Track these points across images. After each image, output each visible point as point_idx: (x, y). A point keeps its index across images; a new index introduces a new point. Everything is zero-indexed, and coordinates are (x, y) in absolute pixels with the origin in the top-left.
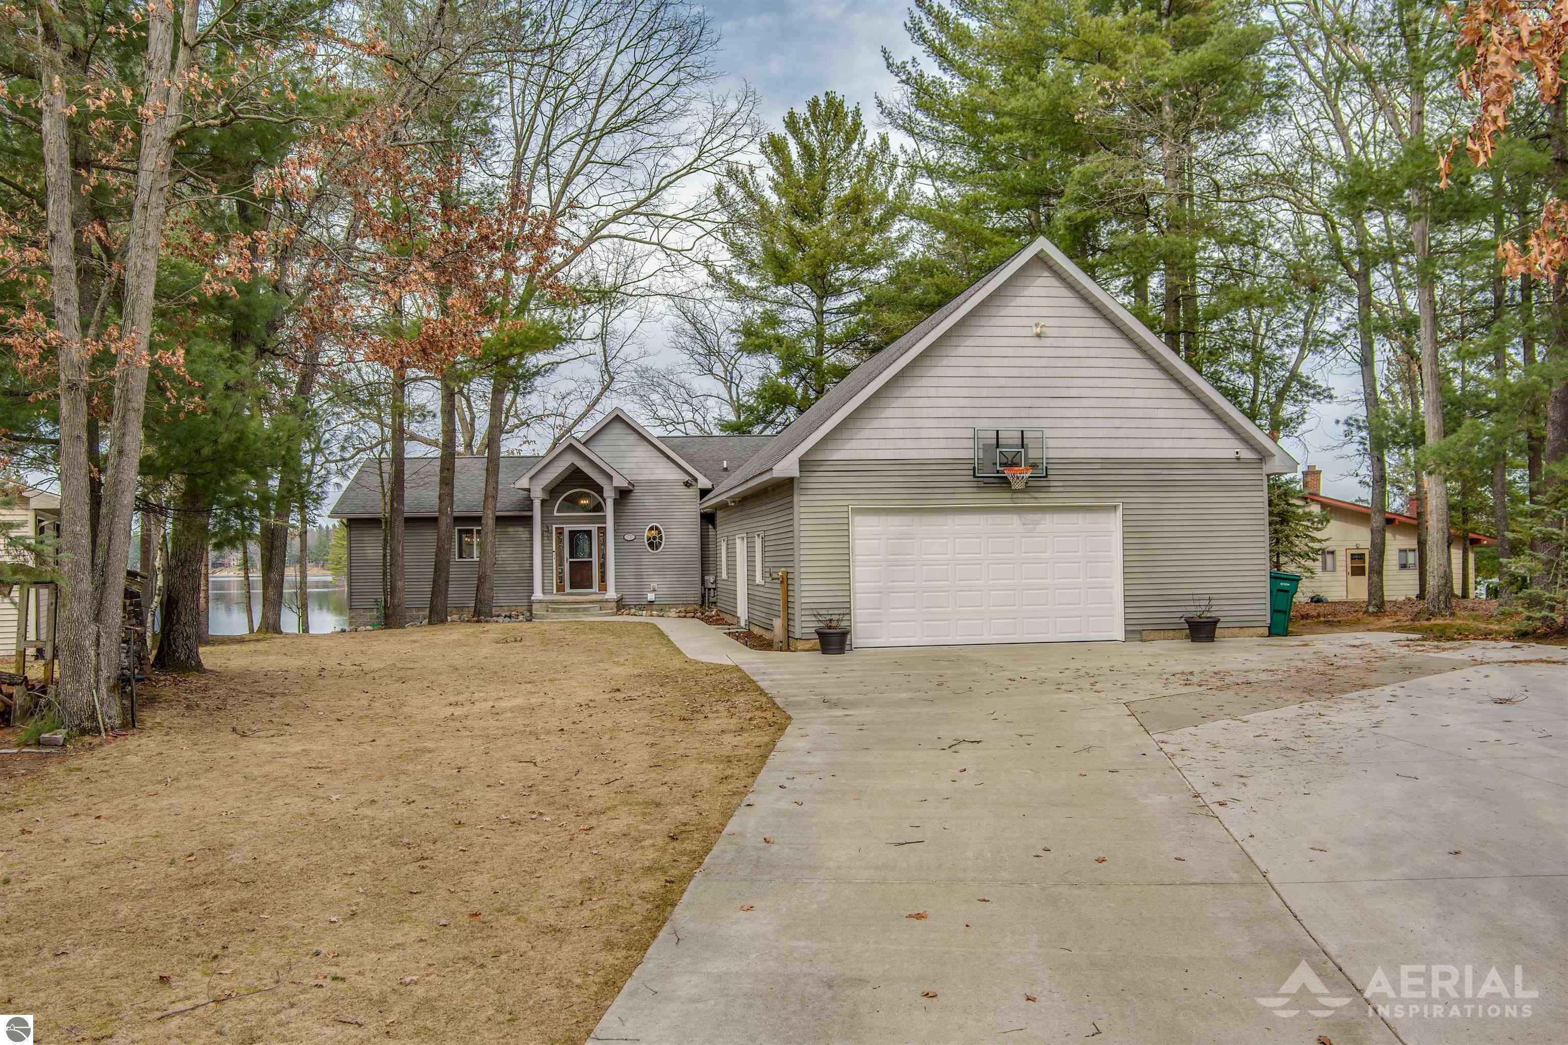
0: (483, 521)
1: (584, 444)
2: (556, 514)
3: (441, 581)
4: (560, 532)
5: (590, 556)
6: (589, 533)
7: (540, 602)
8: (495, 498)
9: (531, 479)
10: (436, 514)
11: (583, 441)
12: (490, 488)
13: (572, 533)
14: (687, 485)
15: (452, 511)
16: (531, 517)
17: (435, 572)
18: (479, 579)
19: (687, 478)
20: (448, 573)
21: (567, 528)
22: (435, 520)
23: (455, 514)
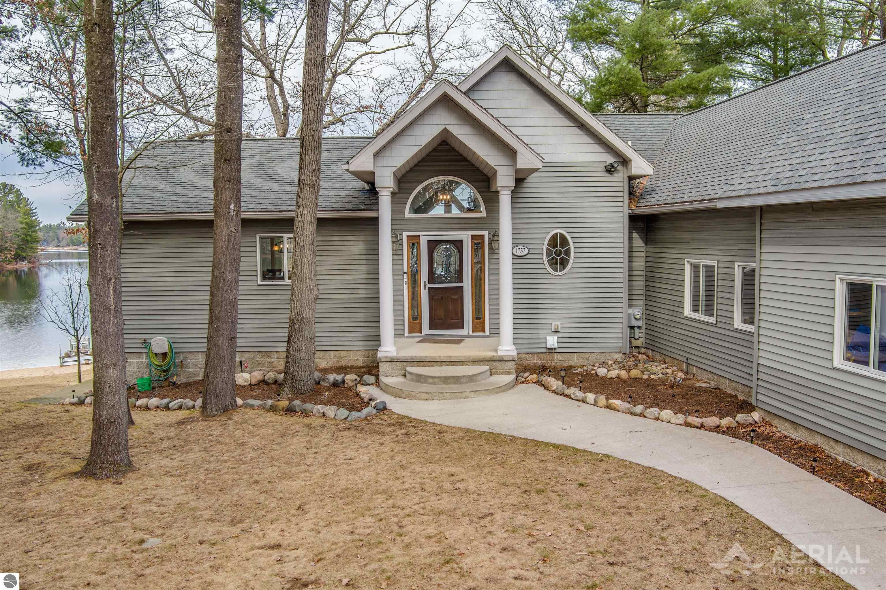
0: (297, 227)
1: (466, 93)
2: (407, 215)
3: (222, 341)
4: (414, 242)
5: (461, 280)
6: (458, 244)
7: (392, 360)
8: (315, 188)
9: (376, 155)
10: (211, 216)
11: (464, 88)
12: (307, 171)
13: (433, 245)
14: (610, 170)
15: (238, 211)
16: (375, 221)
17: (211, 322)
18: (292, 325)
19: (610, 159)
20: (234, 323)
21: (425, 237)
22: (208, 224)
23: (244, 216)
